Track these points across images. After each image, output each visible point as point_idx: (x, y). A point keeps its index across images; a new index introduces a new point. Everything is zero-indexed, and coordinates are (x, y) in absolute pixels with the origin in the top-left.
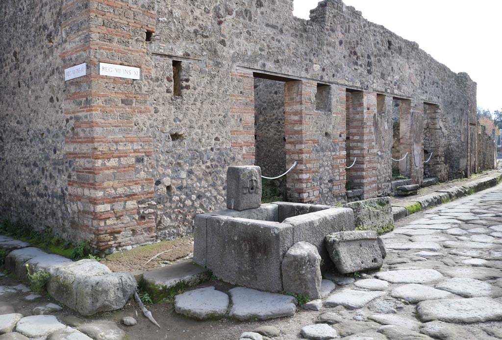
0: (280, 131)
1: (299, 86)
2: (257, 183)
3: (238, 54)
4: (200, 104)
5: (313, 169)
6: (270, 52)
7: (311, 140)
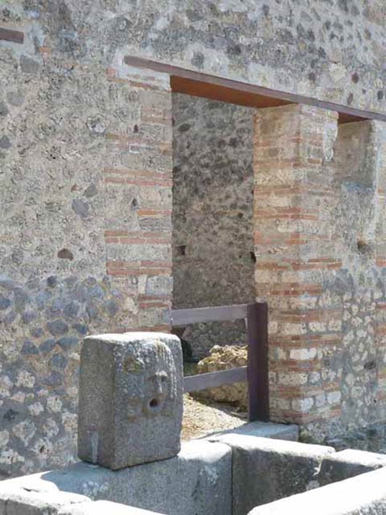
0: (243, 235)
1: (295, 117)
2: (169, 386)
3: (128, 23)
4: (18, 157)
5: (325, 337)
6: (216, 24)
7: (323, 260)
